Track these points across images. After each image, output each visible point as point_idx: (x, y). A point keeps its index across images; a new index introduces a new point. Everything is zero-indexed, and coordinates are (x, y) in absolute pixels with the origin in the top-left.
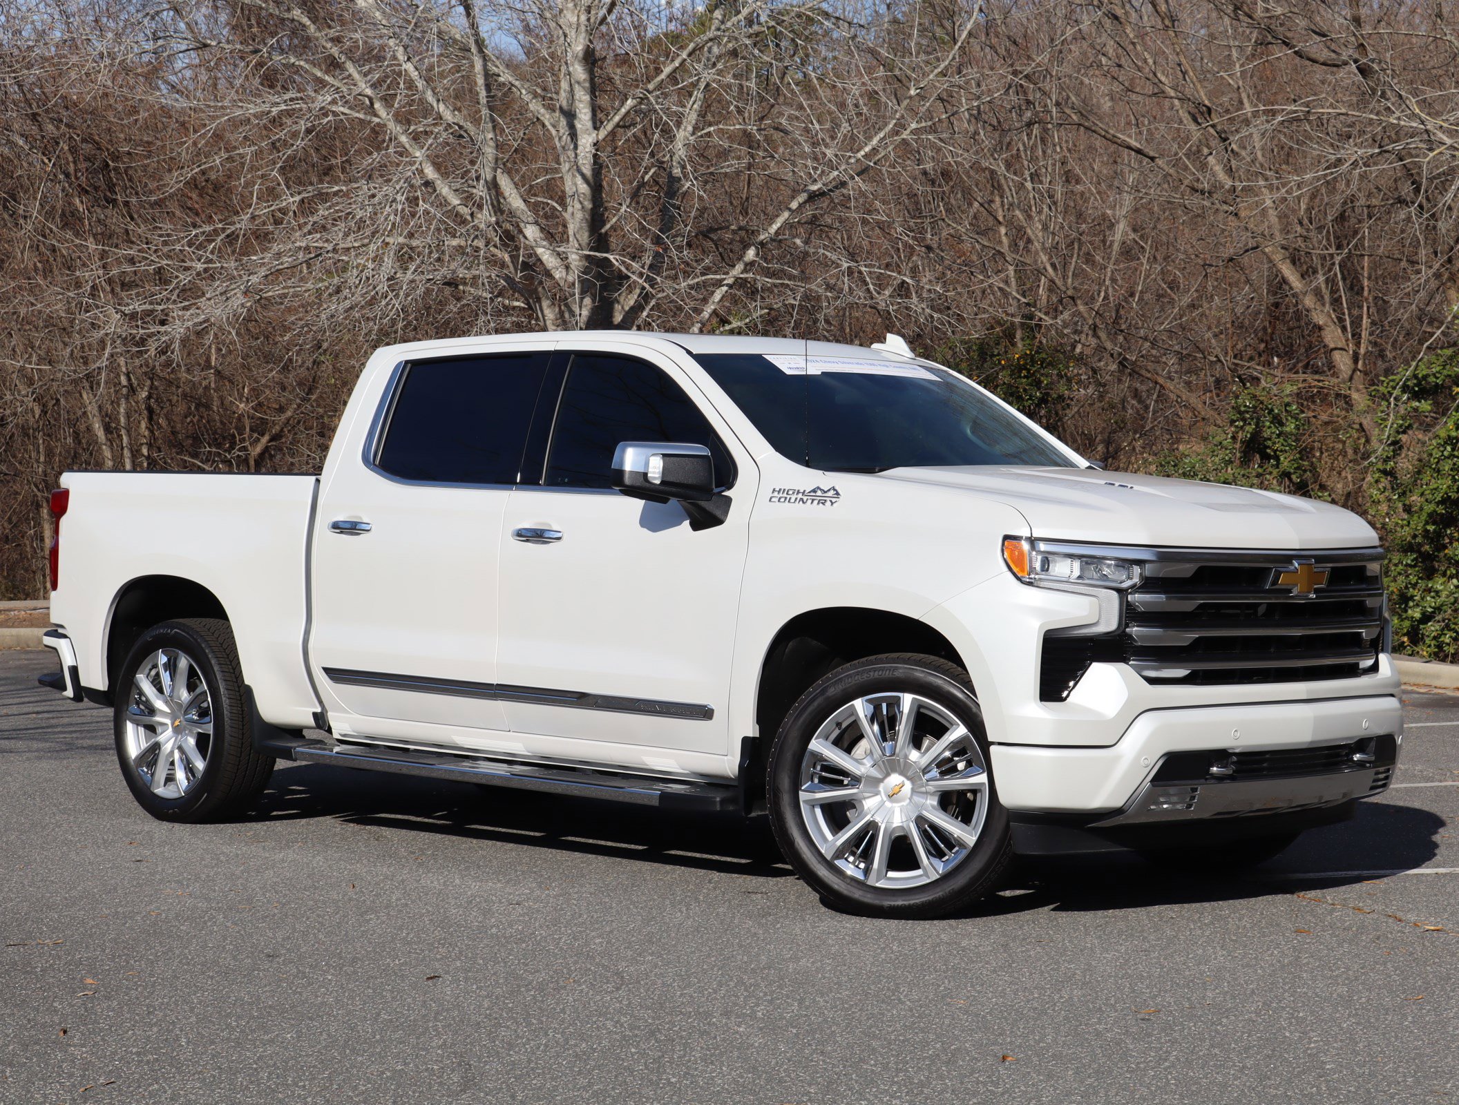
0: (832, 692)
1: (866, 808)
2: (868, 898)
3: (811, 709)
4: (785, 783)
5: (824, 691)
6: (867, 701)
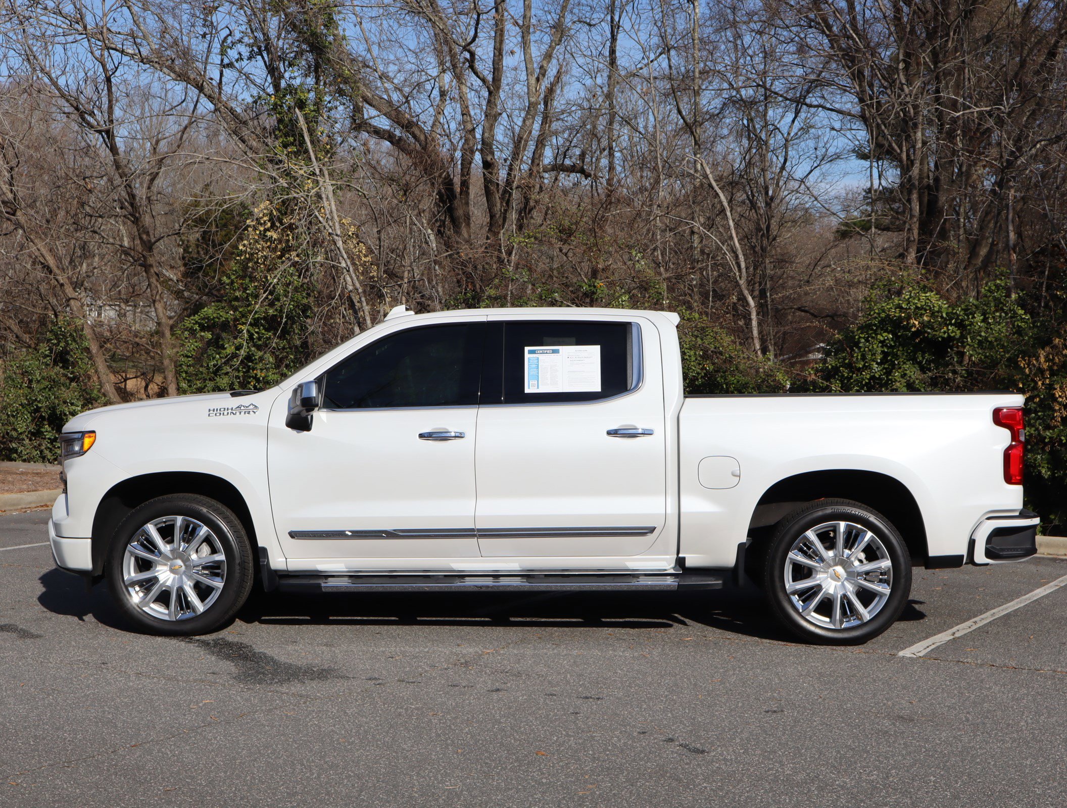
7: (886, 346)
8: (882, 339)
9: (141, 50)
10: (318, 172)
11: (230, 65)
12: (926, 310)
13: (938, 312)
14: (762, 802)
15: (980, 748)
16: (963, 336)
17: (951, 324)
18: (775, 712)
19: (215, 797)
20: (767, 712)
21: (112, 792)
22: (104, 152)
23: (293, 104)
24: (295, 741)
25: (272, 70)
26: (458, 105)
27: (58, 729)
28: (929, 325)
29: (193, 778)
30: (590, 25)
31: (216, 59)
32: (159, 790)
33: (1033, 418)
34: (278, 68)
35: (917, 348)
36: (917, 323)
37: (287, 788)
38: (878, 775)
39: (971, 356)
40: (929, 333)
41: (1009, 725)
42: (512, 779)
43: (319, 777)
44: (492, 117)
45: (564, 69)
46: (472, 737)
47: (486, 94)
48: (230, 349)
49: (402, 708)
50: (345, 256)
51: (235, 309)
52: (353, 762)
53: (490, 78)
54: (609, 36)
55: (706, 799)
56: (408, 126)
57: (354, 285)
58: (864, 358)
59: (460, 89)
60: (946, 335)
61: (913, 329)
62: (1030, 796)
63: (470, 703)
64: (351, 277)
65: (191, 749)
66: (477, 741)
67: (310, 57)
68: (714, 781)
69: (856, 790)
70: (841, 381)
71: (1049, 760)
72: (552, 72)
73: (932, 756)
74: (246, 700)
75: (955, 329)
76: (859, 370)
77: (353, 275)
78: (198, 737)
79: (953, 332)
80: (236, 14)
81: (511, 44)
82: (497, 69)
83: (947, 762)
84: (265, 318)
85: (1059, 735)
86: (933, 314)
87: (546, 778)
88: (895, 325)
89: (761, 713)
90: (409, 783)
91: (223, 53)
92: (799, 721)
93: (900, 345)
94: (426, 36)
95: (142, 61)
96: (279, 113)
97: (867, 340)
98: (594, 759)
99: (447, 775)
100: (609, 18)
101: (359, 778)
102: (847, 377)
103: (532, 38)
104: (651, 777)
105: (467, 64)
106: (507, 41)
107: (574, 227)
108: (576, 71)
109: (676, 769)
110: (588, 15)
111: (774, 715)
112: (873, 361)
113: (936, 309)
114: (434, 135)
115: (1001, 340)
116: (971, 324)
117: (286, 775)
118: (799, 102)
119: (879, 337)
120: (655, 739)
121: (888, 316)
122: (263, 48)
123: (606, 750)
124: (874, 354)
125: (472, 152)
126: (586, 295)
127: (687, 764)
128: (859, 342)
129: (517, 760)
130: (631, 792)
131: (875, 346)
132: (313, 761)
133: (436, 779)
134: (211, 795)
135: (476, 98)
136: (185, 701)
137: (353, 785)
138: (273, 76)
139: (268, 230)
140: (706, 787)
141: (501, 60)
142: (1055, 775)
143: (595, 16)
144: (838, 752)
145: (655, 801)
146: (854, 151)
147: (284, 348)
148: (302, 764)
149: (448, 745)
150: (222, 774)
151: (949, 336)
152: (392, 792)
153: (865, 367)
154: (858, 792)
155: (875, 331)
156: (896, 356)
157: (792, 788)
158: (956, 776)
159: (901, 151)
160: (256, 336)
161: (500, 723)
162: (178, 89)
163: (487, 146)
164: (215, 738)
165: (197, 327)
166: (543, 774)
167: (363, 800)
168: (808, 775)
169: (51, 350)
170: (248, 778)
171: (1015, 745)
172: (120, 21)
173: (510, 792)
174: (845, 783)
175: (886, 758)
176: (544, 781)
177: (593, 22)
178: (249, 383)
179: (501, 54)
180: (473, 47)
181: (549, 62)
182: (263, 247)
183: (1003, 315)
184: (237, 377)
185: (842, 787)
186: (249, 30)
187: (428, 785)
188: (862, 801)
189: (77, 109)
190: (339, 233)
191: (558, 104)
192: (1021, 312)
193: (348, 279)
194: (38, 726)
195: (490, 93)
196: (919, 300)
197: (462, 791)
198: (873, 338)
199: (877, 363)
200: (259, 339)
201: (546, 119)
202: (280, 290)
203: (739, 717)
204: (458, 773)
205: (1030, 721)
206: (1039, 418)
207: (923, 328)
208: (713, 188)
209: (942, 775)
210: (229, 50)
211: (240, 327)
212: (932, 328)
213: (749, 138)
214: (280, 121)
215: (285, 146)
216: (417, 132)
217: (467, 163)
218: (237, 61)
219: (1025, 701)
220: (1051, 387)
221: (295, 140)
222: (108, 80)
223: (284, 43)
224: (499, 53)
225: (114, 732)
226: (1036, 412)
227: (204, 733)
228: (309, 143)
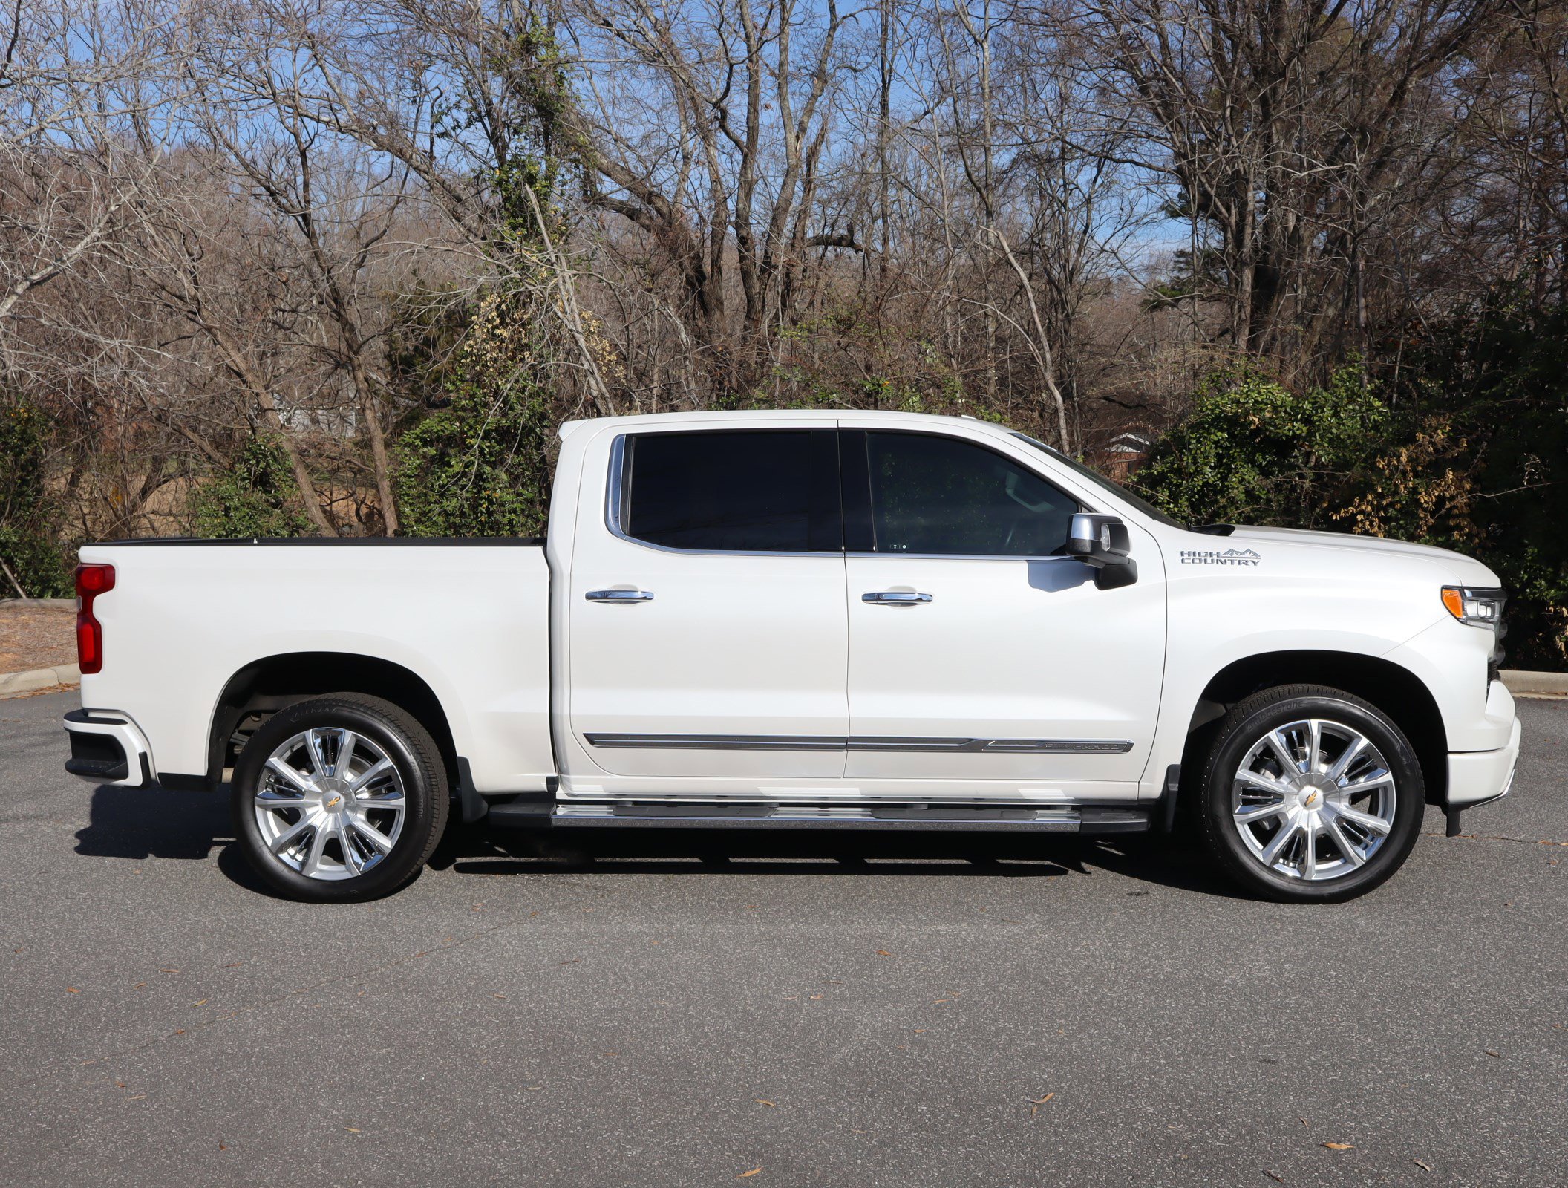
0: (1249, 729)
1: (1290, 818)
2: (1310, 890)
3: (1233, 746)
4: (1221, 810)
5: (1242, 730)
6: (1280, 731)
7: (1221, 447)
8: (1216, 439)
9: (338, 116)
10: (554, 259)
11: (444, 135)
12: (1267, 404)
13: (1281, 406)
14: (1145, 1008)
15: (1381, 933)
16: (1311, 434)
17: (1297, 421)
18: (1139, 894)
19: (524, 1016)
20: (1131, 894)
21: (406, 1014)
22: (300, 238)
23: (521, 179)
24: (600, 945)
25: (494, 137)
26: (706, 171)
27: (329, 936)
28: (1271, 422)
29: (493, 993)
30: (856, 71)
31: (425, 126)
32: (459, 1009)
33: (1395, 527)
34: (501, 137)
35: (1257, 448)
36: (1256, 420)
37: (603, 1003)
38: (1270, 971)
39: (1320, 456)
40: (1270, 431)
41: (1408, 903)
42: (856, 987)
43: (636, 989)
44: (747, 187)
45: (830, 125)
46: (800, 935)
47: (741, 157)
48: (457, 466)
49: (713, 900)
50: (589, 357)
51: (462, 420)
52: (672, 969)
53: (744, 138)
54: (881, 84)
55: (1080, 1006)
56: (649, 198)
57: (599, 389)
58: (1195, 461)
59: (708, 152)
60: (1291, 433)
61: (1252, 427)
62: (1447, 993)
63: (790, 893)
64: (596, 381)
65: (486, 957)
66: (807, 940)
67: (538, 122)
68: (1085, 983)
69: (1248, 990)
70: (1168, 488)
71: (1462, 947)
72: (813, 127)
73: (1328, 945)
74: (535, 894)
75: (1302, 426)
76: (1191, 476)
77: (599, 379)
78: (490, 943)
79: (1298, 429)
80: (451, 74)
81: (768, 98)
82: (752, 130)
83: (1346, 952)
84: (496, 430)
85: (1468, 915)
86: (1275, 409)
87: (894, 984)
88: (1231, 423)
89: (1123, 897)
90: (740, 993)
91: (436, 120)
92: (1168, 906)
93: (1237, 446)
94: (666, 90)
95: (340, 130)
96: (505, 190)
97: (1199, 441)
98: (944, 959)
99: (780, 983)
100: (879, 60)
101: (682, 989)
102: (1176, 485)
103: (790, 89)
104: (1013, 980)
105: (717, 124)
106: (762, 95)
107: (854, 317)
108: (842, 125)
109: (1039, 968)
110: (853, 58)
111: (1139, 899)
112: (1206, 465)
113: (1279, 403)
114: (677, 205)
115: (1355, 437)
116: (1321, 419)
117: (599, 987)
118: (1103, 157)
119: (1212, 436)
120: (1009, 931)
121: (1222, 411)
122: (483, 113)
123: (955, 947)
124: (1206, 457)
125: (724, 224)
126: (869, 395)
127: (1051, 962)
128: (1190, 444)
129: (857, 962)
130: (994, 999)
131: (1208, 448)
132: (627, 970)
133: (770, 988)
134: (519, 1013)
135: (728, 165)
136: (466, 897)
137: (677, 998)
138: (495, 145)
139: (497, 327)
140: (1077, 991)
141: (756, 118)
142: (1472, 965)
143: (861, 59)
144: (1220, 943)
145: (1023, 1009)
146: (1162, 208)
147: (519, 464)
148: (615, 974)
149: (775, 946)
150: (526, 988)
151: (1294, 434)
152: (724, 1006)
153: (1197, 473)
154: (1251, 993)
155: (1208, 429)
156: (1233, 459)
157: (1177, 990)
158: (1359, 970)
159: (1230, 215)
160: (487, 451)
161: (829, 916)
162: (382, 163)
163: (742, 222)
164: (510, 943)
165: (418, 442)
166: (889, 978)
167: (692, 1017)
168: (1191, 972)
169: (249, 471)
170: (557, 992)
171: (1420, 928)
172: (312, 82)
173: (857, 1003)
174: (1235, 981)
175: (1276, 949)
176: (893, 987)
177: (859, 67)
178: (481, 505)
179: (756, 111)
180: (724, 103)
181: (809, 117)
182: (492, 347)
183: (1357, 408)
184: (467, 499)
185: (1233, 987)
186: (467, 94)
187: (763, 996)
188: (1258, 1003)
189: (268, 189)
190: (580, 330)
191: (824, 165)
192: (1378, 404)
193: (593, 382)
194: (306, 932)
195: (745, 156)
196: (1259, 393)
197: (802, 1002)
198: (1205, 438)
199: (1211, 467)
200: (491, 454)
201: (808, 185)
202: (513, 399)
203: (1100, 902)
204: (793, 979)
205: (1432, 898)
206: (1401, 527)
207: (1264, 425)
208: (1012, 266)
209: (1344, 969)
210: (444, 117)
211: (468, 441)
212: (1275, 426)
213: (1042, 198)
214: (507, 199)
215: (514, 228)
216: (659, 204)
217: (717, 238)
218: (454, 129)
219: (1422, 874)
220: (1414, 491)
221: (525, 221)
222: (303, 154)
223: (508, 108)
224: (753, 108)
225: (393, 938)
226: (1397, 520)
227: (496, 938)
228: (542, 226)
